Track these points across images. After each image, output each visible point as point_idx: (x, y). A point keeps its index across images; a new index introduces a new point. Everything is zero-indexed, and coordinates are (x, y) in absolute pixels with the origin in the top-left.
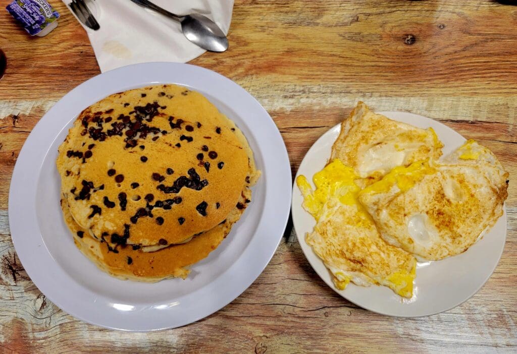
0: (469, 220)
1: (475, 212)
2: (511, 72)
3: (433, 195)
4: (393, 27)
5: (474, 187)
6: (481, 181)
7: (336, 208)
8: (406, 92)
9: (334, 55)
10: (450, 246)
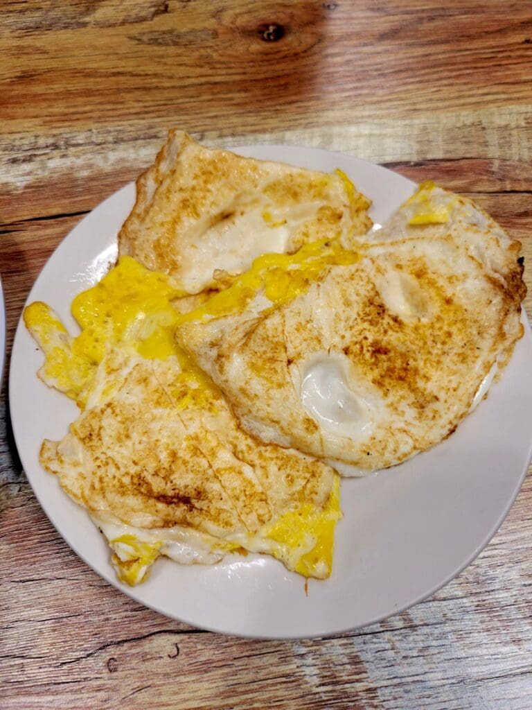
0: (449, 358)
1: (460, 337)
2: (475, 68)
3: (356, 309)
4: (237, 15)
5: (450, 282)
6: (462, 266)
7: (125, 372)
8: (273, 122)
9: (119, 74)
10: (415, 426)
